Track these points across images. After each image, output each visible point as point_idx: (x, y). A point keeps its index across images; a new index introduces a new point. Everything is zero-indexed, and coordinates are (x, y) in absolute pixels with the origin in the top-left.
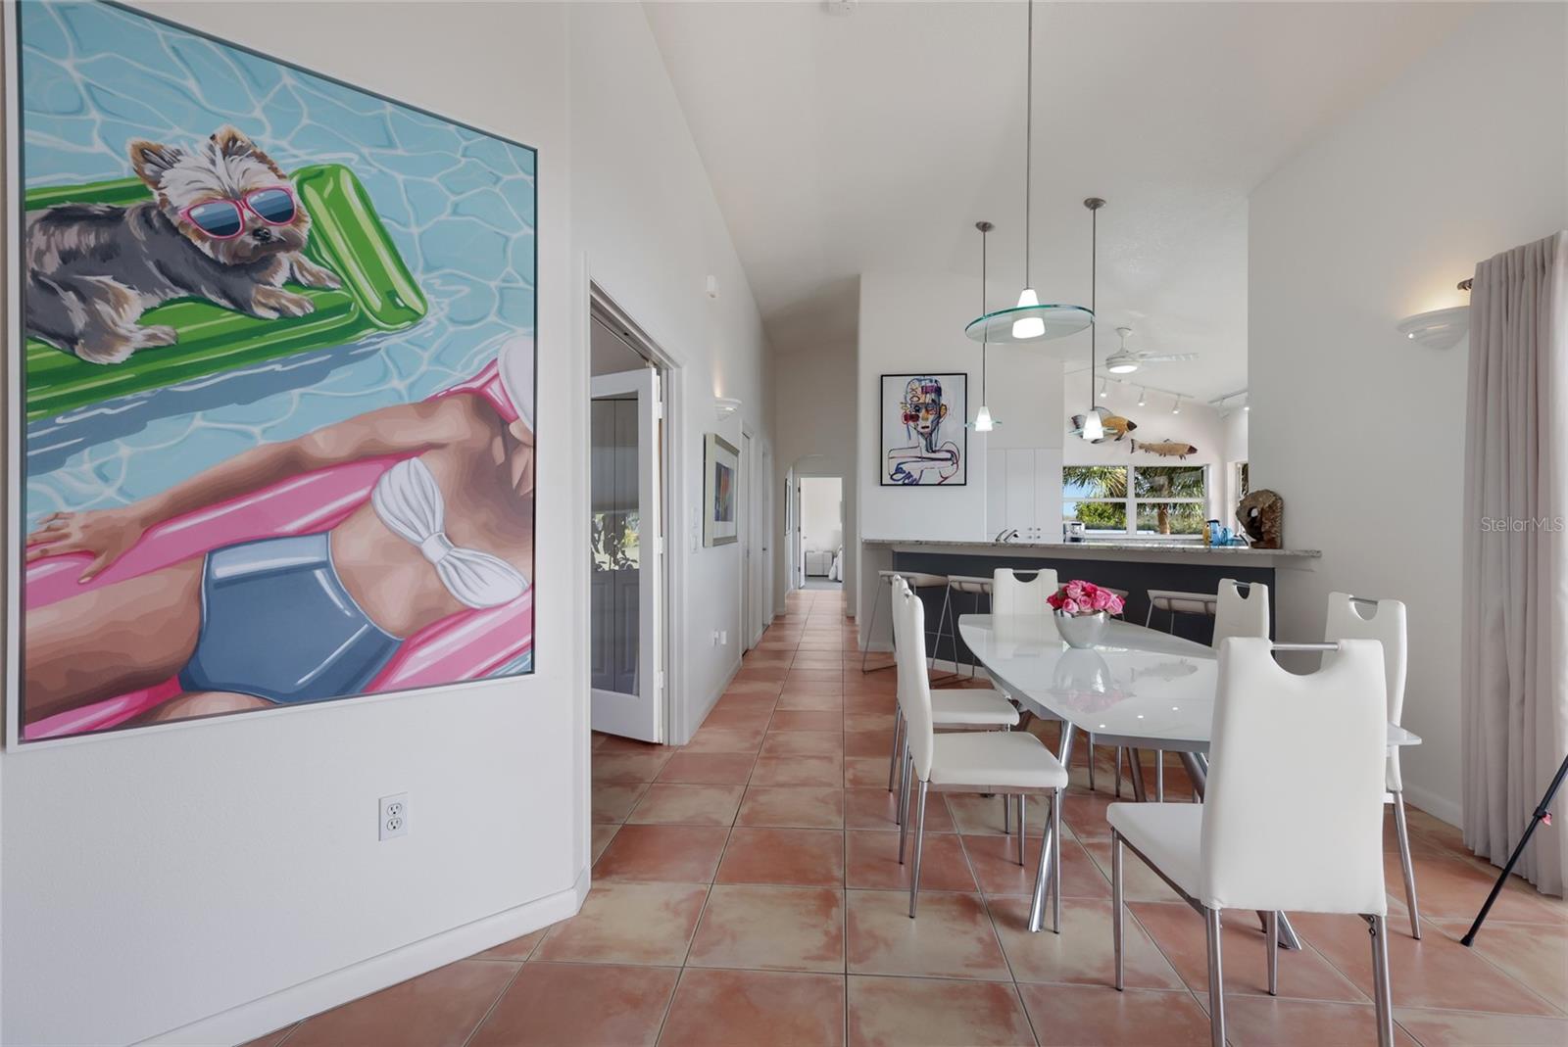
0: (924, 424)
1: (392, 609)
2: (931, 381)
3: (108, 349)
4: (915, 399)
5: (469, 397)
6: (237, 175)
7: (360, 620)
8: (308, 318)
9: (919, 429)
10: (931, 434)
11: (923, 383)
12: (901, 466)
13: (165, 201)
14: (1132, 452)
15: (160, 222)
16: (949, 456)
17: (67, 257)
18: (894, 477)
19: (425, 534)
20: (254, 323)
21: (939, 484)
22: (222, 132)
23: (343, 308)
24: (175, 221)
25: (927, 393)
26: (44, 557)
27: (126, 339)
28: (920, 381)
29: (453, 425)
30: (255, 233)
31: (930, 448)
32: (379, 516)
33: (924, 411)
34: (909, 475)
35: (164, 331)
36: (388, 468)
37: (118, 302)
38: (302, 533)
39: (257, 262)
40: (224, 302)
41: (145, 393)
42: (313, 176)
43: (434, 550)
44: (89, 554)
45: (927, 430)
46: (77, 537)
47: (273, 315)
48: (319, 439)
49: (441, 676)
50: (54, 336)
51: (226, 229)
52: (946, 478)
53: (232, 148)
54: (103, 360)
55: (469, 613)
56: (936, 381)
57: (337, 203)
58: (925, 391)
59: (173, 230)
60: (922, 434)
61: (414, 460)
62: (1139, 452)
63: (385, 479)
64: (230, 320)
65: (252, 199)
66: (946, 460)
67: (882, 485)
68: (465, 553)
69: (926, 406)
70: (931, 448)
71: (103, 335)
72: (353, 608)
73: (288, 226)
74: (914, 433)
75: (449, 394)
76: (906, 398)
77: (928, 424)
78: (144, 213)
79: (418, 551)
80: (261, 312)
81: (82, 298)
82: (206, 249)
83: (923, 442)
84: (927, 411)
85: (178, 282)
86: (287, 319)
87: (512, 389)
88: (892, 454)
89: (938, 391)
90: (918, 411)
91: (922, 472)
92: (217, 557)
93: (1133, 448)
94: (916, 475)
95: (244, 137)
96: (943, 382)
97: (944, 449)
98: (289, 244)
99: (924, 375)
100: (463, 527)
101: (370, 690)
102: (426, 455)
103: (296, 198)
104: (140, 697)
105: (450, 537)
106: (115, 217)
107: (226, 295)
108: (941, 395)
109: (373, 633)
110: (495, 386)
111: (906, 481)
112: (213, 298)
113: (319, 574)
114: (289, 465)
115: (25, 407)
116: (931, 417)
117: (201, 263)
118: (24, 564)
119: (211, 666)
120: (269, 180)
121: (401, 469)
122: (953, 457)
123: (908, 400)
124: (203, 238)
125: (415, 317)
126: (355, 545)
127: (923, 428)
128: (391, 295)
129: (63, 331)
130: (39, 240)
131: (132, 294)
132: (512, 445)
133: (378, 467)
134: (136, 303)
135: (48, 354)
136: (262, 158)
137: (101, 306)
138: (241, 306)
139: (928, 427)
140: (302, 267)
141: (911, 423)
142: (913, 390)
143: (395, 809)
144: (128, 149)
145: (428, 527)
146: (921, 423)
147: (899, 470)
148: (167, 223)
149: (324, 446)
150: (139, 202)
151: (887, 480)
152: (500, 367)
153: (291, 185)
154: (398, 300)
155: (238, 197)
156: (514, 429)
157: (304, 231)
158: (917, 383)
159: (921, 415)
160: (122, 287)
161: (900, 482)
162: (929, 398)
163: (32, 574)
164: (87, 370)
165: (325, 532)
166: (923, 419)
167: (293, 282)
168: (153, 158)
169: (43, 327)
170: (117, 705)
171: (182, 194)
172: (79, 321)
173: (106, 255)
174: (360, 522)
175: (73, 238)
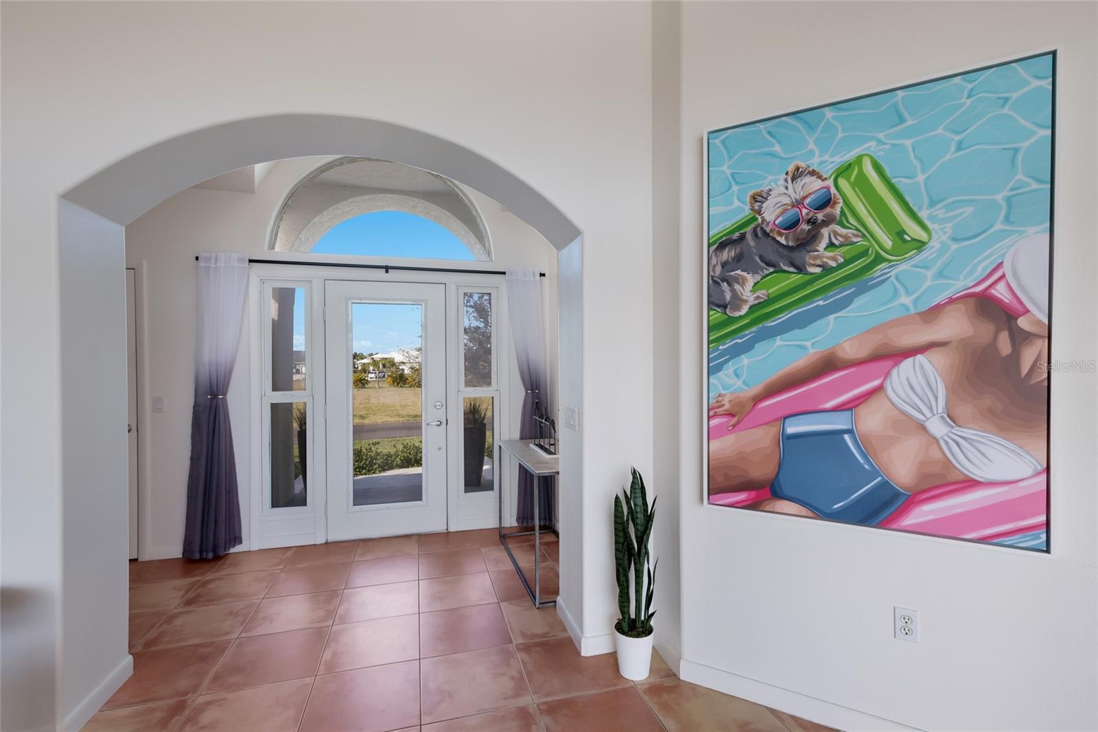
1: (901, 469)
3: (739, 308)
5: (972, 301)
6: (799, 189)
7: (875, 473)
8: (840, 266)
13: (764, 220)
15: (762, 234)
17: (724, 265)
19: (928, 414)
20: (807, 278)
22: (791, 168)
23: (865, 253)
24: (768, 230)
26: (715, 415)
27: (746, 301)
29: (954, 326)
30: (809, 222)
32: (890, 400)
35: (762, 293)
36: (897, 364)
37: (742, 282)
38: (835, 409)
40: (792, 269)
41: (754, 329)
42: (844, 171)
43: (937, 427)
44: (732, 415)
46: (727, 406)
47: (818, 270)
48: (847, 346)
49: (944, 529)
50: (719, 306)
51: (793, 225)
53: (797, 174)
54: (737, 314)
55: (971, 484)
57: (862, 185)
59: (766, 234)
61: (919, 357)
63: (894, 372)
64: (796, 278)
65: (807, 201)
68: (967, 432)
71: (737, 301)
72: (871, 464)
73: (828, 210)
75: (951, 301)
78: (755, 231)
79: (922, 428)
80: (811, 270)
81: (729, 284)
82: (783, 240)
85: (769, 264)
86: (827, 270)
87: (1021, 287)
92: (787, 421)
95: (802, 165)
98: (826, 223)
101: (883, 525)
102: (928, 353)
103: (833, 190)
104: (753, 494)
105: (952, 418)
106: (743, 237)
107: (793, 265)
109: (885, 484)
110: (1001, 287)
112: (786, 268)
113: (846, 437)
114: (828, 365)
115: (709, 343)
117: (781, 249)
118: (709, 418)
119: (786, 485)
120: (815, 184)
121: (907, 363)
124: (781, 234)
126: (871, 420)
128: (901, 233)
129: (722, 303)
130: (714, 261)
131: (749, 276)
132: (1020, 339)
133: (888, 363)
134: (751, 279)
135: (717, 315)
136: (813, 173)
137: (737, 287)
138: (800, 269)
140: (836, 234)
143: (908, 620)
144: (748, 199)
145: (931, 409)
148: (764, 232)
149: (850, 351)
150: (753, 226)
152: (1007, 269)
153: (830, 183)
154: (906, 236)
155: (798, 204)
156: (1023, 323)
157: (837, 210)
160: (744, 274)
163: (713, 422)
164: (731, 320)
165: (850, 409)
167: (831, 245)
168: (759, 199)
169: (716, 302)
170: (742, 496)
171: (771, 214)
172: (728, 296)
173: (739, 259)
174: (875, 403)
175: (726, 255)
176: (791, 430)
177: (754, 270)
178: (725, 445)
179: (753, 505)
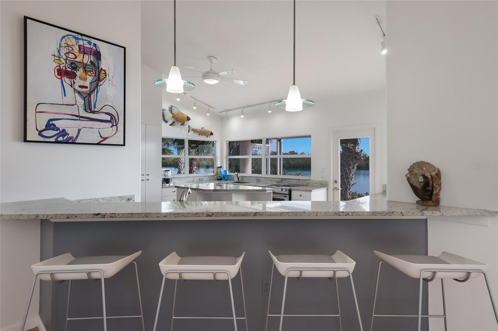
0: (82, 83)
2: (90, 43)
4: (71, 56)
9: (76, 86)
10: (89, 94)
11: (81, 43)
12: (54, 122)
14: (189, 132)
16: (108, 118)
18: (44, 133)
21: (98, 144)
25: (85, 53)
28: (77, 39)
31: (88, 107)
33: (81, 70)
34: (64, 133)
45: (85, 90)
52: (105, 139)
56: (95, 45)
58: (83, 51)
60: (79, 92)
62: (191, 132)
66: (106, 121)
67: (25, 140)
69: (85, 66)
70: (90, 109)
74: (69, 90)
76: (59, 51)
77: (87, 84)
83: (80, 101)
84: (85, 71)
88: (41, 108)
89: (98, 55)
90: (75, 68)
91: (79, 130)
93: (189, 130)
94: (72, 133)
96: (103, 48)
97: (104, 110)
99: (82, 35)
108: (100, 60)
111: (60, 139)
116: (90, 79)
122: (113, 120)
123: (62, 53)
127: (80, 87)
139: (86, 87)
141: (67, 80)
142: (68, 46)
146: (78, 82)
147: (50, 126)
151: (32, 135)
158: (73, 41)
159: (78, 73)
161: (53, 140)
162: (87, 59)
166: (81, 78)
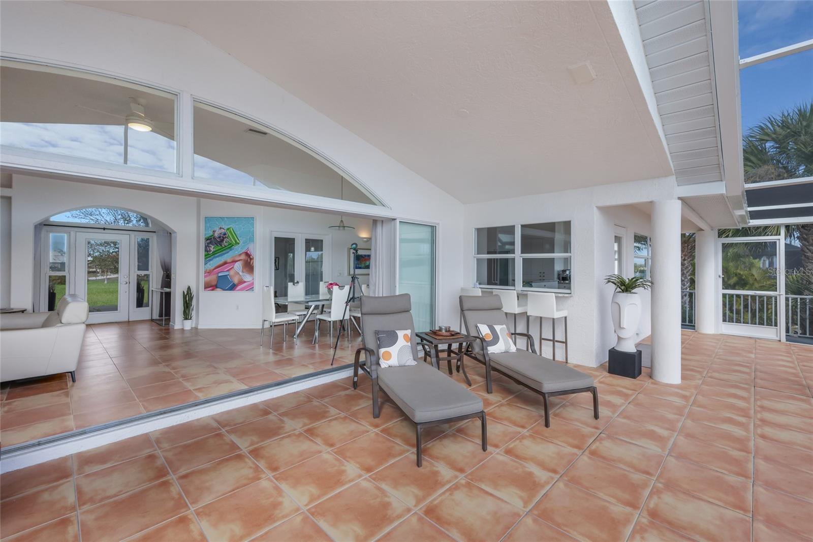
1: (236, 281)
5: (245, 253)
6: (221, 231)
7: (232, 282)
15: (215, 238)
17: (208, 243)
26: (206, 273)
27: (212, 251)
29: (243, 257)
30: (222, 237)
35: (214, 249)
37: (211, 247)
38: (227, 271)
39: (222, 241)
40: (219, 245)
42: (228, 229)
43: (241, 273)
44: (209, 273)
46: (208, 271)
49: (242, 290)
51: (220, 237)
53: (221, 228)
54: (210, 253)
55: (245, 282)
57: (230, 232)
63: (235, 264)
64: (220, 247)
68: (244, 274)
71: (210, 251)
72: (232, 280)
73: (225, 235)
75: (243, 253)
78: (213, 237)
79: (239, 273)
80: (223, 246)
81: (209, 247)
82: (218, 240)
85: (216, 244)
86: (225, 246)
87: (251, 251)
92: (219, 273)
98: (226, 237)
100: (244, 270)
101: (233, 290)
102: (239, 261)
105: (243, 272)
106: (211, 238)
109: (234, 284)
113: (228, 276)
114: (225, 263)
117: (218, 242)
119: (218, 286)
120: (224, 231)
121: (237, 263)
125: (239, 244)
126: (232, 273)
128: (236, 241)
130: (206, 242)
132: (251, 259)
134: (213, 247)
135: (206, 253)
136: (223, 229)
140: (226, 240)
144: (212, 231)
145: (240, 270)
149: (229, 261)
153: (226, 231)
155: (221, 234)
156: (251, 257)
160: (211, 245)
165: (229, 271)
167: (226, 242)
168: (214, 232)
169: (206, 251)
170: (211, 288)
171: (216, 235)
172: (208, 249)
173: (210, 242)
174: (233, 269)
175: (208, 241)
176: (219, 275)
177: (213, 245)
178: (208, 279)
179: (213, 290)
